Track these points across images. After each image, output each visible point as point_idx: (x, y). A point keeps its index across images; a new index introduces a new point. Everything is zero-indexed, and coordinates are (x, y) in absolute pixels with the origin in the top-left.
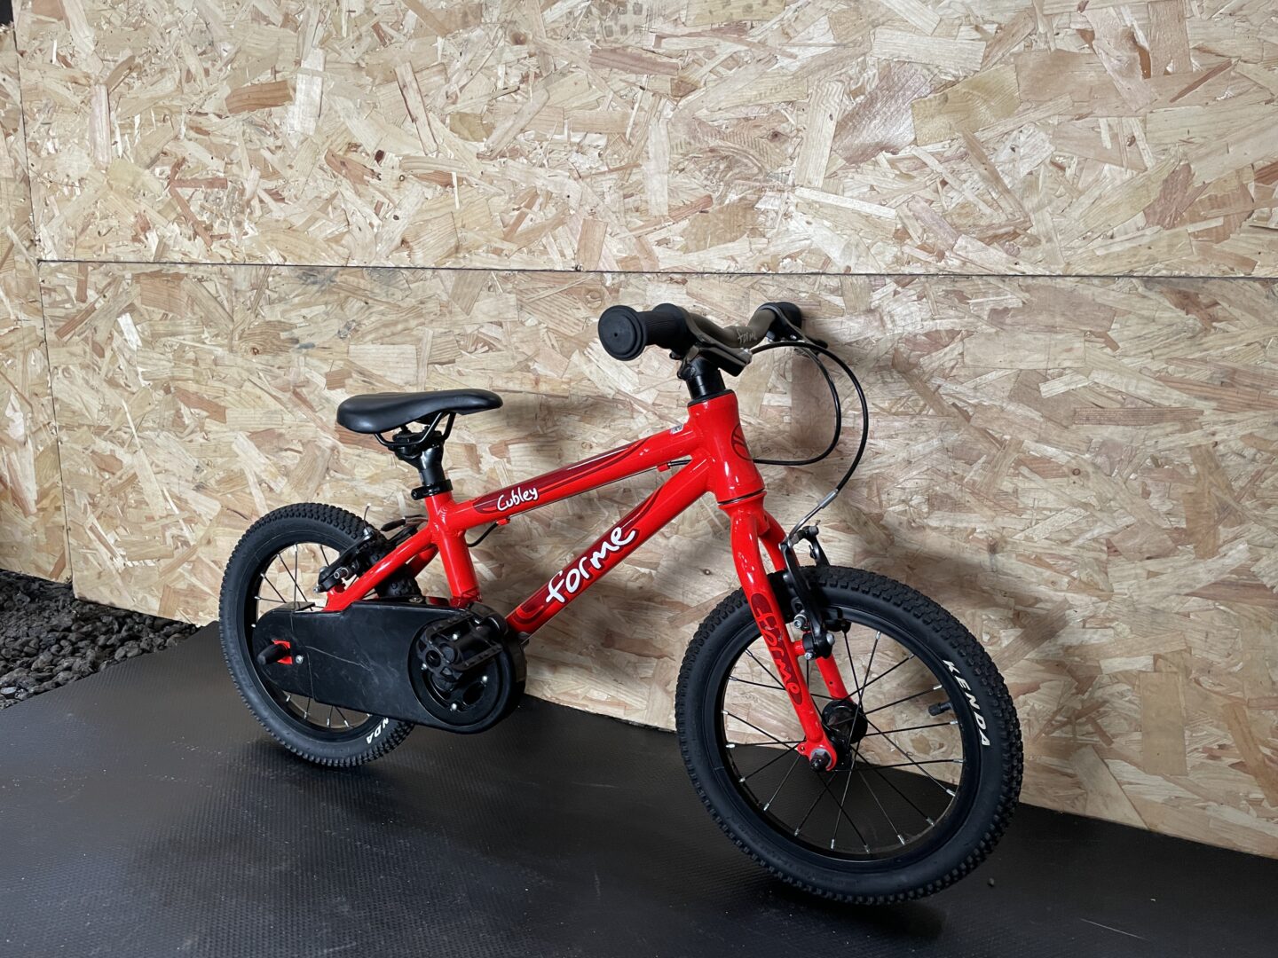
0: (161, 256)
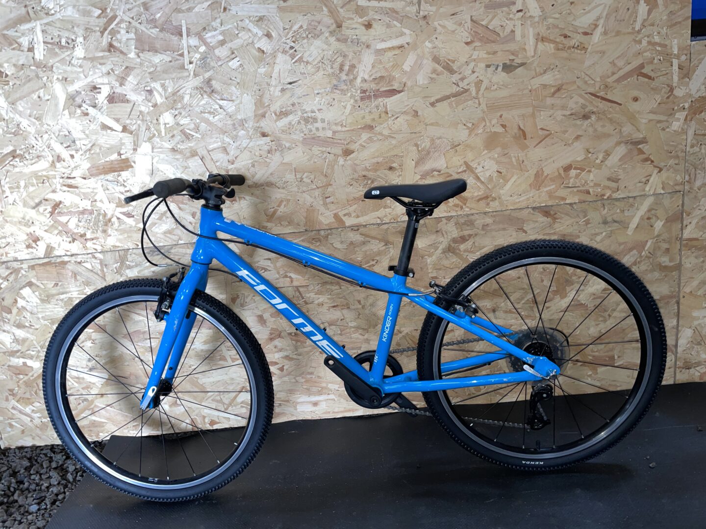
0: (50, 254)
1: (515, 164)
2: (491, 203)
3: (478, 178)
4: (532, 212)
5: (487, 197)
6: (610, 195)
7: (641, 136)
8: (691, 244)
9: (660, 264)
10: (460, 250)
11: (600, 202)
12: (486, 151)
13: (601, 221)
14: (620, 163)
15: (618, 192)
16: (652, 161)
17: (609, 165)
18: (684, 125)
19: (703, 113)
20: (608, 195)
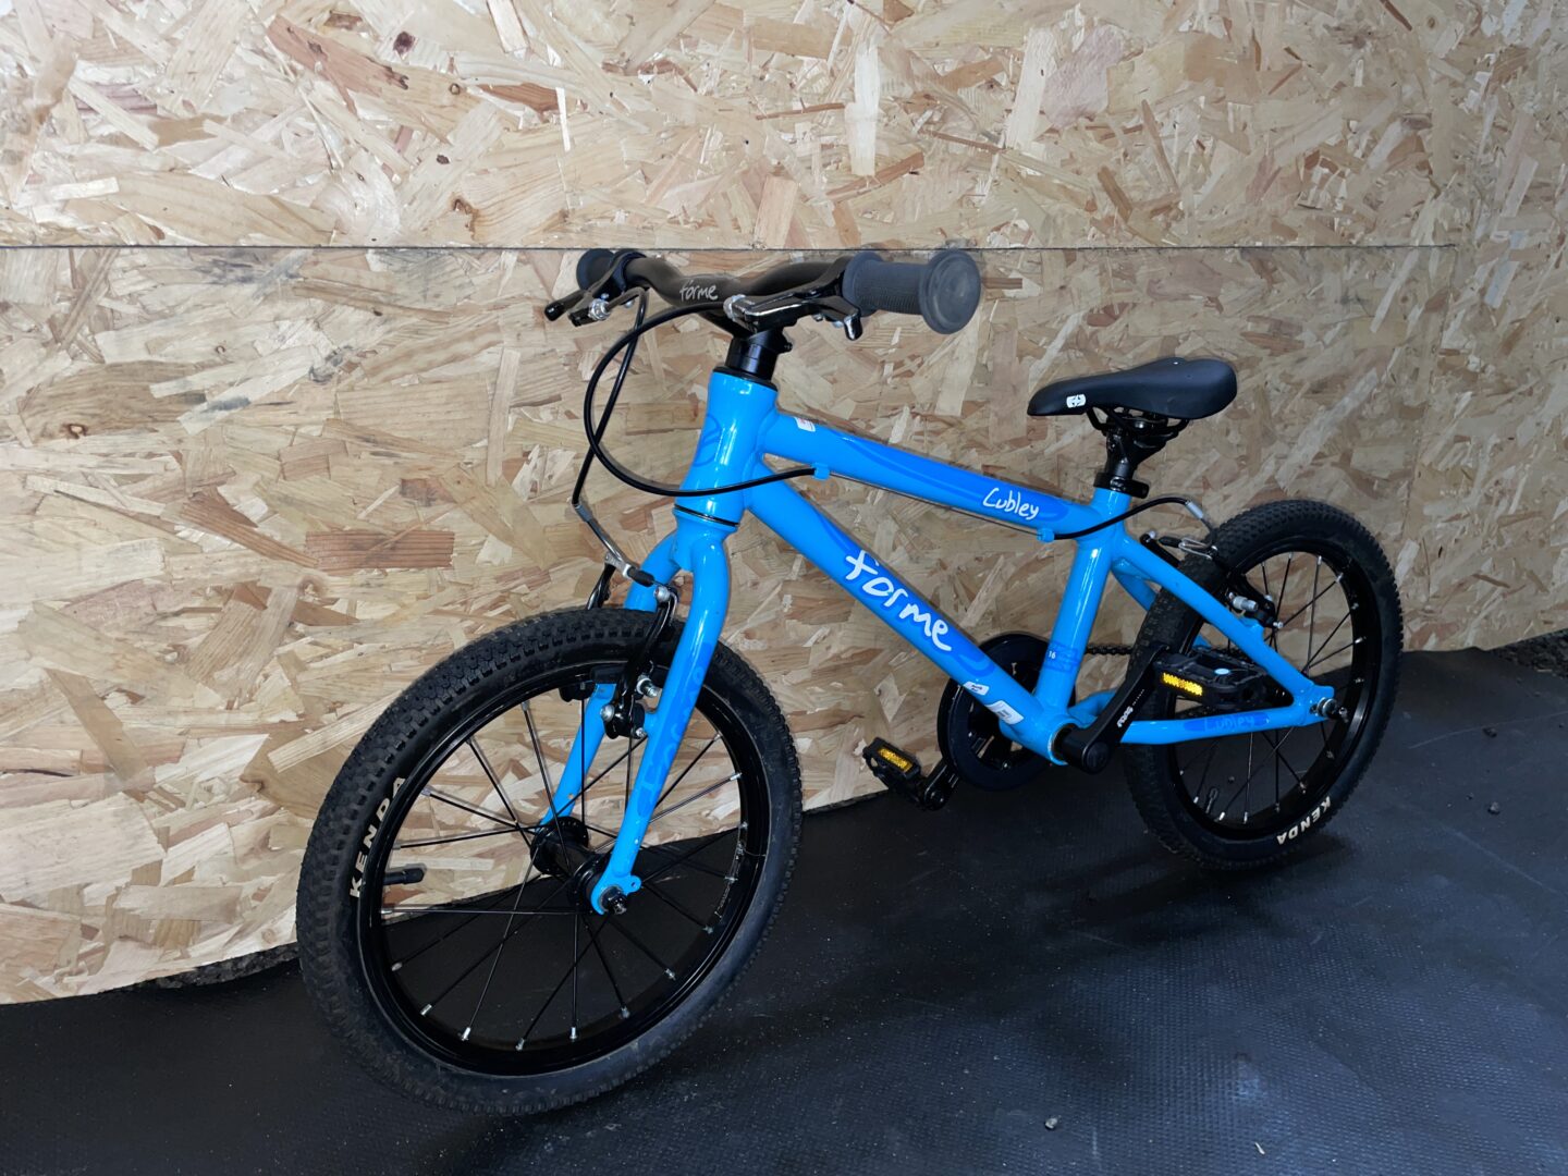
1: (1232, 129)
2: (1174, 225)
3: (1161, 153)
4: (1239, 258)
5: (1167, 208)
6: (1362, 238)
7: (1426, 111)
8: (1450, 362)
9: (1402, 403)
10: (1097, 343)
11: (1343, 251)
12: (1186, 85)
13: (1339, 295)
14: (1387, 165)
15: (1373, 234)
16: (1431, 172)
17: (1372, 167)
18: (1484, 98)
19: (1510, 83)
20: (1358, 236)
